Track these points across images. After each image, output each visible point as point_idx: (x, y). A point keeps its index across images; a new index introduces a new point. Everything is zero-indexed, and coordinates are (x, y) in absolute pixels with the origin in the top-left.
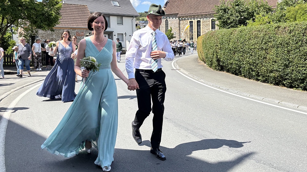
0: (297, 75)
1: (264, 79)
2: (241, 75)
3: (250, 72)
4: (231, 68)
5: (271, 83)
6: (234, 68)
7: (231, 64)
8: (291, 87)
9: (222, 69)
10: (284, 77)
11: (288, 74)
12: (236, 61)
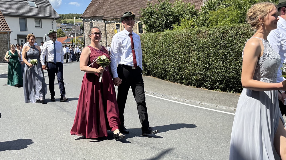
0: (216, 77)
1: (188, 82)
2: (166, 79)
3: (175, 76)
4: (157, 72)
5: (194, 85)
6: (160, 72)
7: (157, 68)
8: (212, 88)
9: (149, 73)
10: (205, 79)
11: (208, 76)
12: (161, 65)
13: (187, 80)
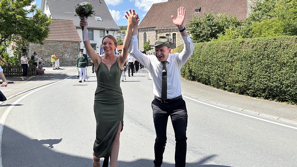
0: (259, 85)
1: (231, 88)
2: (210, 84)
4: (201, 78)
6: (204, 78)
7: (202, 74)
8: (254, 96)
9: (194, 79)
10: (248, 87)
11: (251, 84)
12: (205, 72)
13: (230, 87)
